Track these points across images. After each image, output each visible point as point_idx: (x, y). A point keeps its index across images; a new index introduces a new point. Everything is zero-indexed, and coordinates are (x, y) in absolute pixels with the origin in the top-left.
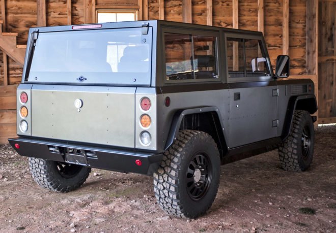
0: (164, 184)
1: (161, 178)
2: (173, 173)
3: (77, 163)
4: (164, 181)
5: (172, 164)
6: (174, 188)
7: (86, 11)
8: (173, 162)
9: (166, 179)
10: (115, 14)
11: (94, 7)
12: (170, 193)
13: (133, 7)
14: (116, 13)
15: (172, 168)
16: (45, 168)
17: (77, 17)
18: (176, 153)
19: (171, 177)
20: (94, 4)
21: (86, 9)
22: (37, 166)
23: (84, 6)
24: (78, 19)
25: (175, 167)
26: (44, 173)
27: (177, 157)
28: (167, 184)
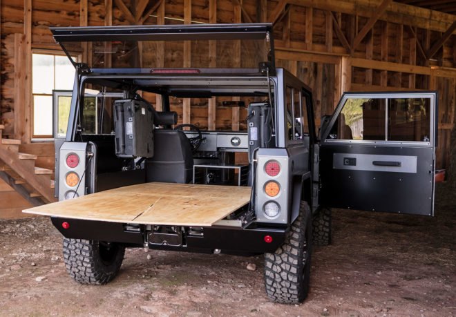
0: (283, 266)
1: (278, 258)
2: (295, 252)
3: (165, 244)
4: (283, 262)
5: (291, 241)
6: (296, 269)
7: (17, 50)
8: (293, 238)
9: (285, 260)
10: (52, 56)
11: (29, 46)
12: (289, 276)
13: (76, 50)
14: (54, 55)
15: (293, 246)
16: (91, 255)
17: (5, 57)
18: (294, 228)
19: (292, 256)
20: (30, 42)
21: (18, 48)
22: (79, 253)
23: (15, 43)
24: (7, 59)
25: (297, 244)
26: (88, 261)
27: (296, 232)
28: (287, 265)
